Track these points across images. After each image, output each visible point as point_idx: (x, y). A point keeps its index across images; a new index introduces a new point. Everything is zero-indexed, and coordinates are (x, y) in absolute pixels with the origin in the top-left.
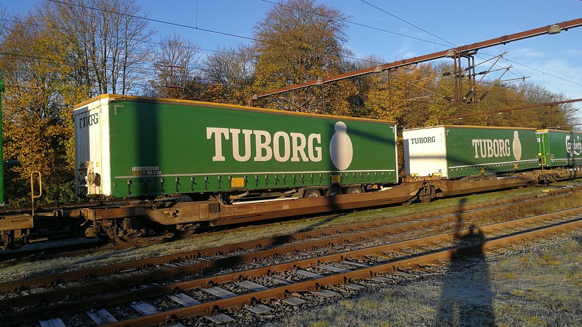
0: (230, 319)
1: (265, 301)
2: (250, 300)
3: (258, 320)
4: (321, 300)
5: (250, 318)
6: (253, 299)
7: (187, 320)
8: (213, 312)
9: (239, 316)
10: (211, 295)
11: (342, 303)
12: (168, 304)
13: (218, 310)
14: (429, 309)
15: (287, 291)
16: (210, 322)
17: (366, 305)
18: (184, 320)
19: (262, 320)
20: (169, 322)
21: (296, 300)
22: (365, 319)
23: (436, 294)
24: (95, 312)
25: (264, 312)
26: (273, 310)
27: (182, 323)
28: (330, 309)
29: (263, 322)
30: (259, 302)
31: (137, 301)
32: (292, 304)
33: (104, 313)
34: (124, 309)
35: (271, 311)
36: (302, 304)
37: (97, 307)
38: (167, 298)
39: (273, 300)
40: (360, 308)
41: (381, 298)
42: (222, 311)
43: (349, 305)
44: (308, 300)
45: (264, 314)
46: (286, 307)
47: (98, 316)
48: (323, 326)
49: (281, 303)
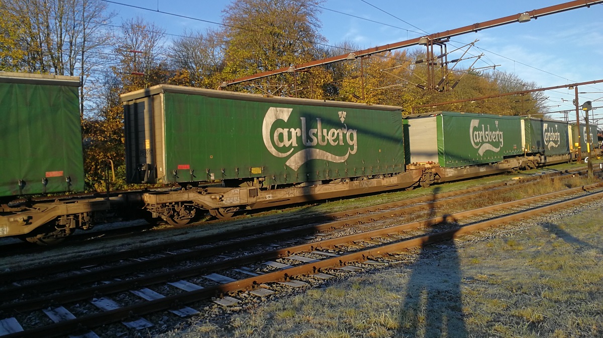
0: (196, 312)
1: (232, 293)
2: (217, 292)
3: (224, 312)
4: (290, 290)
5: (216, 310)
6: (220, 291)
7: (151, 315)
8: (178, 305)
9: (205, 309)
10: (177, 289)
11: (309, 292)
12: (131, 300)
14: (394, 295)
15: (255, 283)
17: (333, 294)
19: (229, 312)
20: (132, 317)
21: (264, 291)
22: (331, 307)
23: (403, 281)
24: (52, 310)
25: (231, 304)
26: (241, 301)
27: (146, 318)
28: (297, 299)
29: (230, 314)
30: (226, 295)
31: (98, 297)
32: (260, 295)
33: (63, 310)
34: (84, 306)
35: (239, 303)
36: (270, 295)
37: (55, 306)
38: (131, 293)
39: (241, 292)
40: (327, 297)
41: (349, 287)
43: (316, 294)
44: (276, 291)
45: (231, 306)
46: (254, 298)
47: (56, 314)
48: (290, 316)
49: (249, 294)
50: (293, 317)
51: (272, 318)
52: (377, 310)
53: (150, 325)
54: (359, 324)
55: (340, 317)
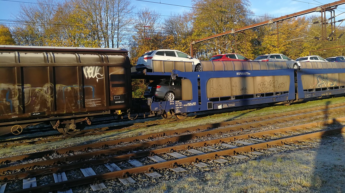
0: (184, 170)
1: (204, 161)
2: (195, 160)
3: (200, 171)
4: (237, 160)
5: (195, 170)
6: (197, 159)
7: (160, 170)
8: (174, 166)
9: (189, 168)
10: (172, 157)
11: (250, 162)
12: (148, 161)
13: (177, 165)
14: (305, 166)
15: (216, 155)
16: (173, 171)
17: (264, 164)
18: (158, 170)
19: (203, 171)
20: (150, 171)
21: (222, 160)
22: (265, 171)
23: (309, 158)
24: (109, 165)
25: (204, 167)
26: (209, 165)
27: (157, 172)
28: (243, 166)
29: (203, 172)
30: (200, 161)
31: (131, 159)
32: (220, 163)
33: (114, 165)
34: (125, 163)
35: (208, 166)
36: (226, 163)
37: (110, 163)
38: (148, 158)
39: (209, 160)
40: (261, 165)
41: (275, 160)
42: (179, 166)
43: (255, 163)
44: (229, 160)
45: (203, 168)
46: (216, 164)
47: (111, 167)
48: (239, 175)
49: (213, 162)
50: (242, 176)
51: (229, 176)
52: (295, 175)
53: (160, 176)
54: (283, 182)
55: (272, 178)
